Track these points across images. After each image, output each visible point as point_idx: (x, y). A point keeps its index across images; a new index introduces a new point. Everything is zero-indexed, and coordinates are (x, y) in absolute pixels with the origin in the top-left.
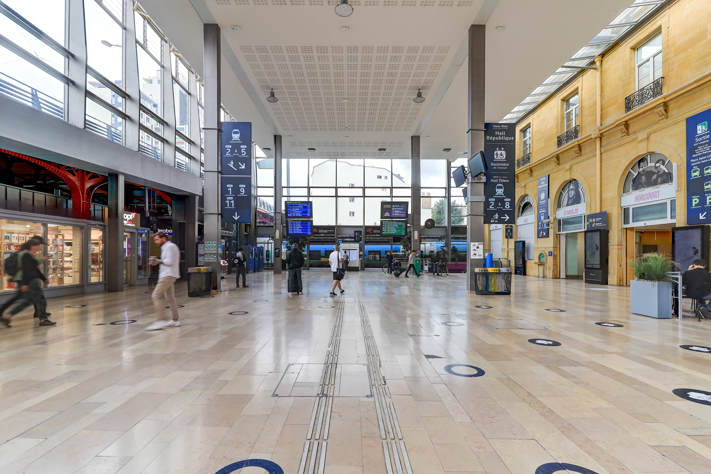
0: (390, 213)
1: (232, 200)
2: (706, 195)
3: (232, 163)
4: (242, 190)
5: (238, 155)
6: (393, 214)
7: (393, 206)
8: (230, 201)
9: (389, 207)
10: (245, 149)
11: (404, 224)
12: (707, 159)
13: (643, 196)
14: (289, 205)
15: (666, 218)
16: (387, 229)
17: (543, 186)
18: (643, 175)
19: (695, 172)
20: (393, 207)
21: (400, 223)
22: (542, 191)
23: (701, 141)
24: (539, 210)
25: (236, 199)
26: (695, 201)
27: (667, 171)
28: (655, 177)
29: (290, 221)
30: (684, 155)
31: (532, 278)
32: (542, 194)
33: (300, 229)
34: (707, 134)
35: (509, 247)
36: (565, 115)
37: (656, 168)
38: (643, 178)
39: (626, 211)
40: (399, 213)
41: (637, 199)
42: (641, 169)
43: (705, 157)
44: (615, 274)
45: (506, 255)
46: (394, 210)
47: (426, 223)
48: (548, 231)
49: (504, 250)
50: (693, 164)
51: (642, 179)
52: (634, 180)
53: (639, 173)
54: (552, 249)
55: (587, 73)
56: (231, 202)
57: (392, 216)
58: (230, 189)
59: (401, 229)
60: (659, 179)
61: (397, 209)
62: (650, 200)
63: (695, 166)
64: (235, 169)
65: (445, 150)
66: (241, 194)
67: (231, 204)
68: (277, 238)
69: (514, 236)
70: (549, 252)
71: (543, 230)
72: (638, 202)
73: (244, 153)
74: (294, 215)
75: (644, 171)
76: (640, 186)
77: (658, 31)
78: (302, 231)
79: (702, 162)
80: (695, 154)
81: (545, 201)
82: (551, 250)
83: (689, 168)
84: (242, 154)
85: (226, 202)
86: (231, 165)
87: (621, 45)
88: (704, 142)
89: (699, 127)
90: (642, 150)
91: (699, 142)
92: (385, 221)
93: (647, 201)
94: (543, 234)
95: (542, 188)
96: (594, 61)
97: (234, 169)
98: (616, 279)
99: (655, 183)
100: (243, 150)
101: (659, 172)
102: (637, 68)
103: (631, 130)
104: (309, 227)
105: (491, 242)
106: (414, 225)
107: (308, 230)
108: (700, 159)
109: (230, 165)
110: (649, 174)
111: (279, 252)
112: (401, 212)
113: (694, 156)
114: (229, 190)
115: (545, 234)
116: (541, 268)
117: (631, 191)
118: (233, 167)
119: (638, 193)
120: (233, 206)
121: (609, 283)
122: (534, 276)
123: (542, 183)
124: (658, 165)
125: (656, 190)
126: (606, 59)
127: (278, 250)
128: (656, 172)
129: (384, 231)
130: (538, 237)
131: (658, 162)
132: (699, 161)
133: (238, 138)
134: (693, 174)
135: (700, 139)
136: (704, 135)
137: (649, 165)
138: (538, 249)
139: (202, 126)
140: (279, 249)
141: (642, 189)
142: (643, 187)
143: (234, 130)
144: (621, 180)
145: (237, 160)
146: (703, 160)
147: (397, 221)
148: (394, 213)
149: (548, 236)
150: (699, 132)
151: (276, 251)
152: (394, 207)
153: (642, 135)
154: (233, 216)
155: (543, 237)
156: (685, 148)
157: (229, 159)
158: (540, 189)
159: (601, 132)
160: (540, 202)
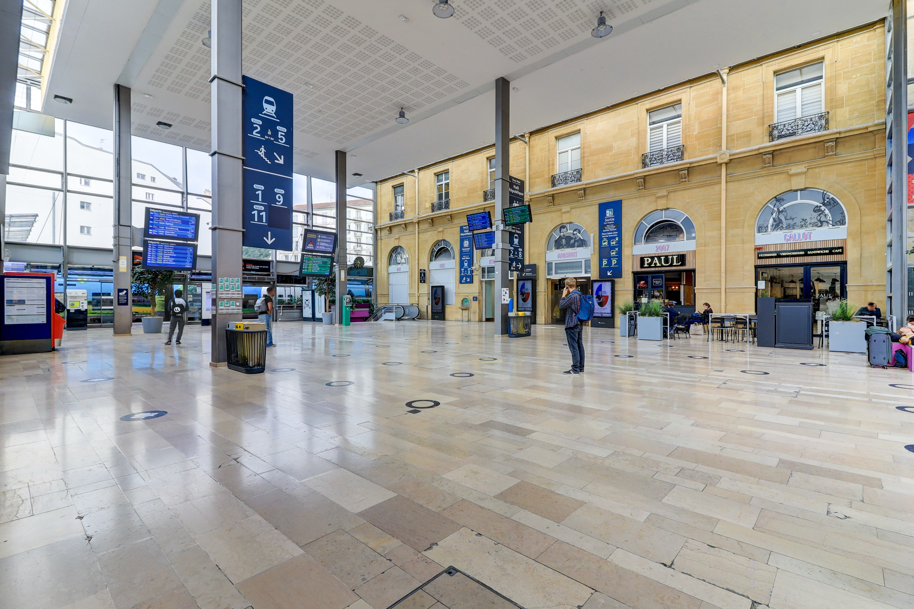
0: (315, 246)
1: (262, 211)
2: (612, 259)
3: (263, 149)
4: (279, 198)
5: (272, 139)
6: (318, 247)
7: (319, 236)
8: (259, 212)
9: (314, 237)
10: (284, 134)
11: (329, 261)
12: (613, 234)
13: (564, 254)
14: (153, 216)
15: (581, 272)
16: (308, 266)
17: (466, 234)
18: (563, 238)
19: (604, 242)
20: (319, 238)
21: (325, 260)
22: (466, 239)
23: (609, 222)
24: (461, 256)
25: (270, 210)
26: (605, 262)
27: (582, 238)
28: (572, 241)
29: (153, 243)
30: (597, 229)
31: (453, 323)
32: (465, 242)
33: (171, 257)
34: (613, 218)
35: (420, 292)
36: (489, 173)
37: (574, 234)
38: (564, 240)
39: (549, 265)
40: (325, 247)
41: (559, 256)
42: (562, 234)
43: (611, 233)
44: (542, 315)
45: (417, 300)
46: (320, 242)
47: (355, 261)
48: (471, 277)
49: (414, 295)
50: (603, 237)
51: (562, 242)
52: (556, 241)
53: (560, 236)
54: (478, 294)
55: (515, 143)
56: (261, 214)
57: (316, 249)
58: (260, 192)
59: (325, 267)
60: (576, 243)
61: (324, 240)
62: (570, 258)
63: (605, 238)
64: (268, 161)
65: (360, 175)
66: (277, 203)
67: (260, 218)
68: (121, 270)
69: (427, 281)
70: (474, 298)
71: (467, 276)
72: (560, 259)
73: (282, 139)
74: (161, 233)
75: (564, 235)
76: (561, 247)
77: (578, 132)
78: (174, 261)
79: (610, 236)
80: (605, 230)
81: (469, 249)
82: (476, 295)
83: (601, 239)
84: (279, 140)
85: (253, 213)
86: (262, 152)
87: (548, 132)
88: (611, 223)
89: (608, 212)
90: (565, 219)
91: (607, 222)
92: (308, 256)
93: (567, 258)
94: (466, 280)
95: (465, 236)
96: (524, 135)
97: (266, 160)
98: (543, 319)
99: (573, 246)
100: (281, 135)
101: (575, 238)
102: (558, 154)
103: (556, 202)
104: (189, 256)
105: (390, 287)
106: (341, 263)
107: (188, 261)
108: (608, 234)
109: (259, 153)
110: (568, 238)
111: (127, 296)
112: (327, 245)
113: (604, 231)
114: (257, 193)
115: (469, 280)
116: (465, 313)
117: (553, 249)
118: (264, 158)
119: (559, 251)
120: (264, 221)
121: (537, 322)
122: (455, 321)
123: (465, 231)
124: (575, 232)
125: (575, 251)
126: (533, 138)
127: (125, 292)
128: (574, 238)
129: (304, 269)
130: (461, 283)
131: (575, 230)
132: (607, 235)
133: (273, 113)
134: (604, 244)
135: (608, 220)
136: (611, 218)
137: (569, 231)
138: (460, 294)
139: (214, 72)
140: (127, 290)
141: (563, 249)
142: (563, 247)
143: (267, 98)
144: (546, 240)
145: (271, 148)
146: (610, 235)
147: (322, 257)
148: (319, 245)
149: (471, 282)
150: (607, 215)
151: (121, 294)
152: (321, 238)
153: (565, 208)
154: (265, 238)
155: (466, 282)
156: (598, 224)
157: (258, 143)
158: (462, 236)
159: (531, 197)
160: (463, 249)
